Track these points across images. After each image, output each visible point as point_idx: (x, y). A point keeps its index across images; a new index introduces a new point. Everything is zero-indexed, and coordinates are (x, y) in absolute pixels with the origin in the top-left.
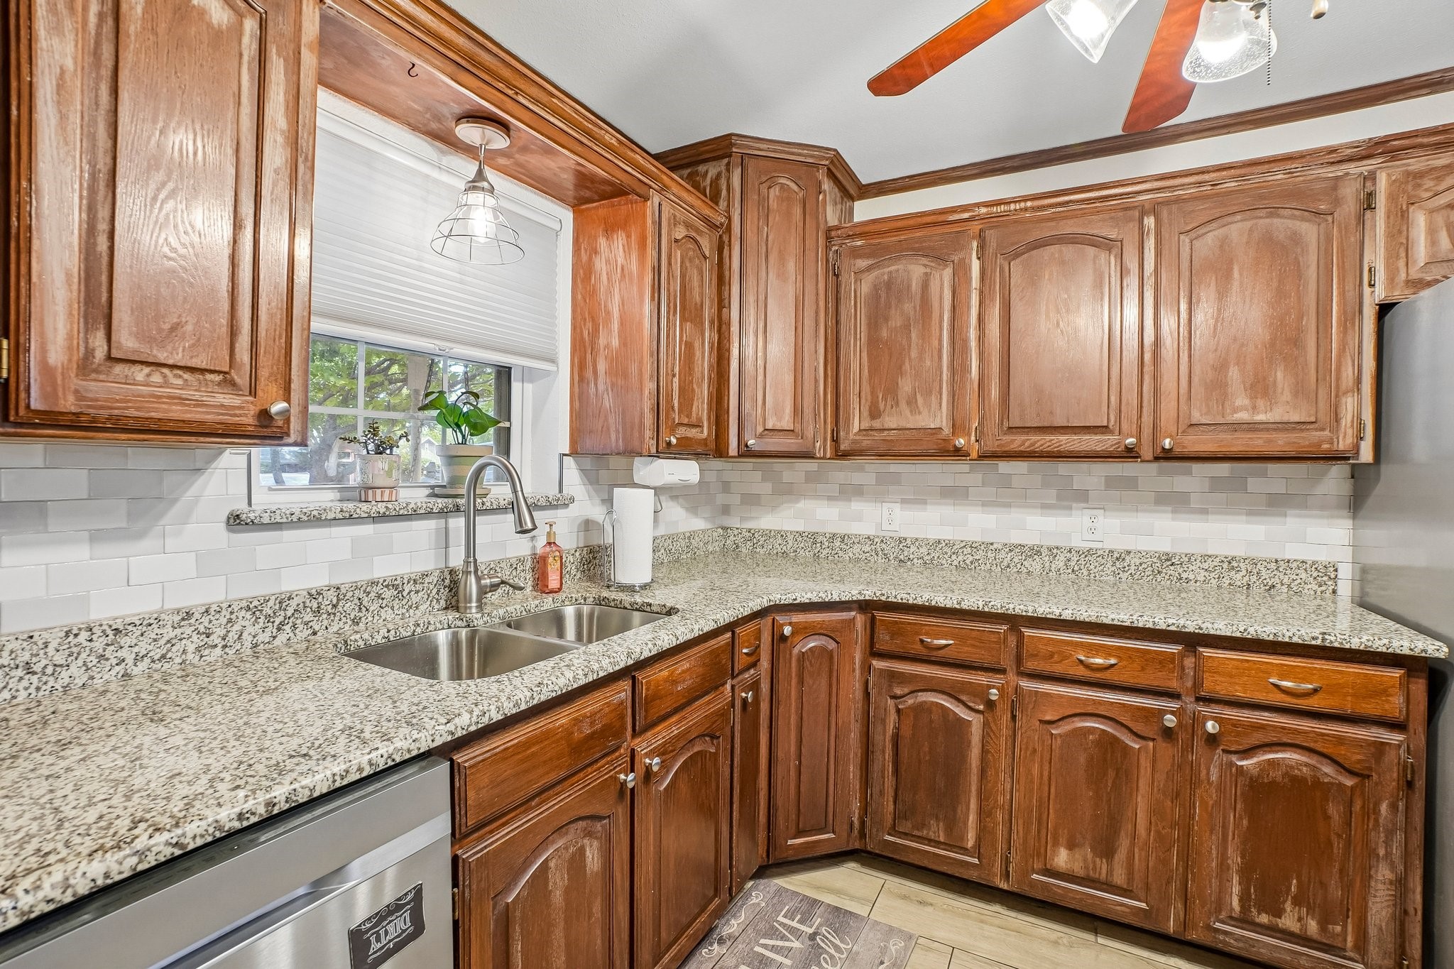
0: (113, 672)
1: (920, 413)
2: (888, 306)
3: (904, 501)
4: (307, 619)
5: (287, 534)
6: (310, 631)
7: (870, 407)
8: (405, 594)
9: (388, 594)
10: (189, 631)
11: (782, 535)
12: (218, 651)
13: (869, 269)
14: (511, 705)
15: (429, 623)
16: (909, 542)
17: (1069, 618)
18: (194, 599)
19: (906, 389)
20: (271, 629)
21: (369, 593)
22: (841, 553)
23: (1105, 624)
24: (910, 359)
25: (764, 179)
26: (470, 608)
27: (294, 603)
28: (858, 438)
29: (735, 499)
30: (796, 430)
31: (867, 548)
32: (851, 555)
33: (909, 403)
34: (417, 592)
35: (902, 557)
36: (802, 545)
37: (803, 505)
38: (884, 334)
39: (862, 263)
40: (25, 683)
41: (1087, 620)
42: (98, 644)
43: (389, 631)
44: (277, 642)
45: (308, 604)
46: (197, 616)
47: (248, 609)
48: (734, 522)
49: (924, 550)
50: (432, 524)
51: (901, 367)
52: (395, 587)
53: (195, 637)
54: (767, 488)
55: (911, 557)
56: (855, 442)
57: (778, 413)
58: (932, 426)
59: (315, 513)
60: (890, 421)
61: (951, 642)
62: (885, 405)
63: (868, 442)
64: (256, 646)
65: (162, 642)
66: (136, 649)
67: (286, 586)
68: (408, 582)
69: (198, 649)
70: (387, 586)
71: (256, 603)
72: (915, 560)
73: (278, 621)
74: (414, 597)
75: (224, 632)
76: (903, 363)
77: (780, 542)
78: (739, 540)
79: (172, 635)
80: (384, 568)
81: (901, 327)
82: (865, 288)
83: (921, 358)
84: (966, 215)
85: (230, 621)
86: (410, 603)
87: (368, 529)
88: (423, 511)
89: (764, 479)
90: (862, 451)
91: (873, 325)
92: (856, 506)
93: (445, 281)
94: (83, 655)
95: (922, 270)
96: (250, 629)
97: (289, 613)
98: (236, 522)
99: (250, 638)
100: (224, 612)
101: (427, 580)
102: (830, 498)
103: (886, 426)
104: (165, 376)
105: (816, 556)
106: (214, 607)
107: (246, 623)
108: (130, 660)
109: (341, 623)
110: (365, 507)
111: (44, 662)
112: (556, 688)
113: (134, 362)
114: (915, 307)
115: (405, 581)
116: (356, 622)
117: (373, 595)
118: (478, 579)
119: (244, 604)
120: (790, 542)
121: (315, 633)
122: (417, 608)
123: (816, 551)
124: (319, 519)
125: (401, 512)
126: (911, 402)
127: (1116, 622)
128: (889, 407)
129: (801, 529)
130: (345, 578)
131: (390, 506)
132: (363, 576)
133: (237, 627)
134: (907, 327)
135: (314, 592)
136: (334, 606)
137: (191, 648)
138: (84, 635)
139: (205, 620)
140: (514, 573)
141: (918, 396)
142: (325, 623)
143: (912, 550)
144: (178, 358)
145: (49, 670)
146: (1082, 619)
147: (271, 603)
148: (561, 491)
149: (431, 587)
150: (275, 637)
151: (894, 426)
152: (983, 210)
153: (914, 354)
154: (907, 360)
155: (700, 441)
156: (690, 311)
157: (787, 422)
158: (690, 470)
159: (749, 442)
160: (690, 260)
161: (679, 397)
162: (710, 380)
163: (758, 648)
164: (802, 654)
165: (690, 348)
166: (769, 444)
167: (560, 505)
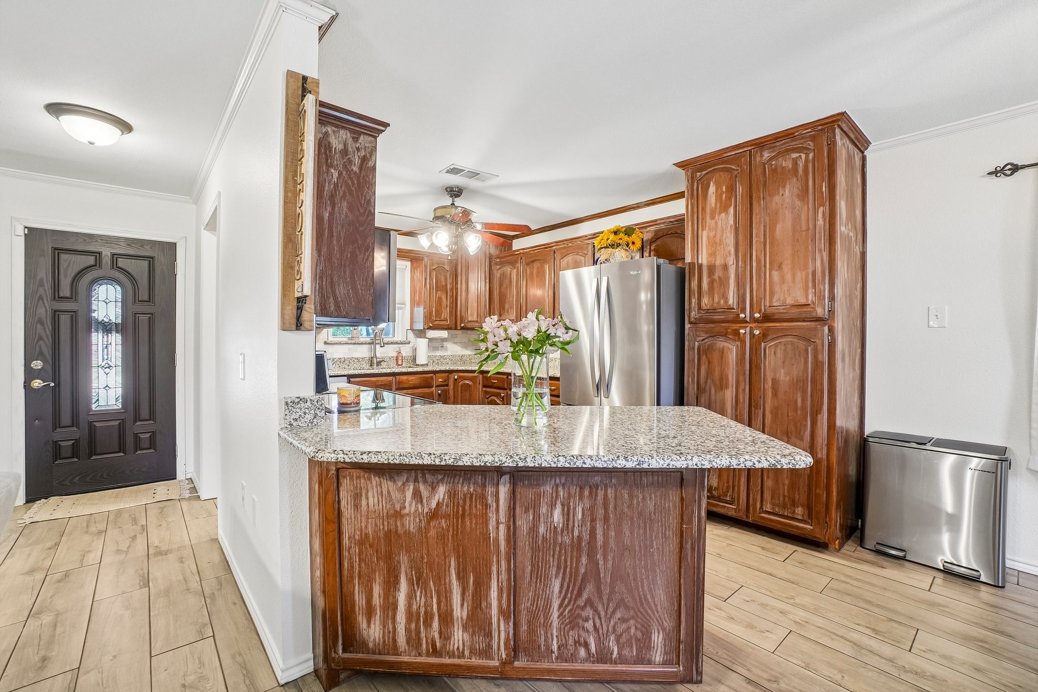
4: (338, 363)
5: (335, 346)
6: (339, 366)
8: (360, 361)
9: (356, 360)
13: (500, 269)
21: (351, 360)
26: (374, 365)
27: (336, 360)
38: (502, 290)
39: (498, 267)
45: (338, 360)
50: (367, 346)
51: (505, 301)
52: (358, 359)
57: (472, 315)
59: (344, 342)
61: (496, 381)
67: (335, 357)
73: (333, 363)
74: (362, 362)
80: (355, 355)
82: (498, 275)
84: (518, 252)
87: (352, 346)
88: (364, 343)
91: (500, 287)
95: (510, 269)
98: (326, 343)
101: (365, 358)
109: (345, 365)
110: (350, 341)
114: (508, 281)
115: (361, 358)
116: (348, 366)
118: (376, 359)
122: (363, 365)
126: (508, 311)
130: (346, 357)
131: (357, 341)
132: (350, 357)
134: (507, 288)
140: (390, 359)
148: (407, 339)
149: (366, 360)
152: (522, 251)
153: (508, 296)
154: (507, 298)
155: (445, 325)
156: (440, 288)
157: (475, 318)
158: (444, 334)
159: (462, 325)
160: (440, 273)
161: (435, 313)
162: (450, 307)
163: (447, 381)
164: (462, 385)
165: (440, 299)
166: (469, 325)
167: (406, 343)
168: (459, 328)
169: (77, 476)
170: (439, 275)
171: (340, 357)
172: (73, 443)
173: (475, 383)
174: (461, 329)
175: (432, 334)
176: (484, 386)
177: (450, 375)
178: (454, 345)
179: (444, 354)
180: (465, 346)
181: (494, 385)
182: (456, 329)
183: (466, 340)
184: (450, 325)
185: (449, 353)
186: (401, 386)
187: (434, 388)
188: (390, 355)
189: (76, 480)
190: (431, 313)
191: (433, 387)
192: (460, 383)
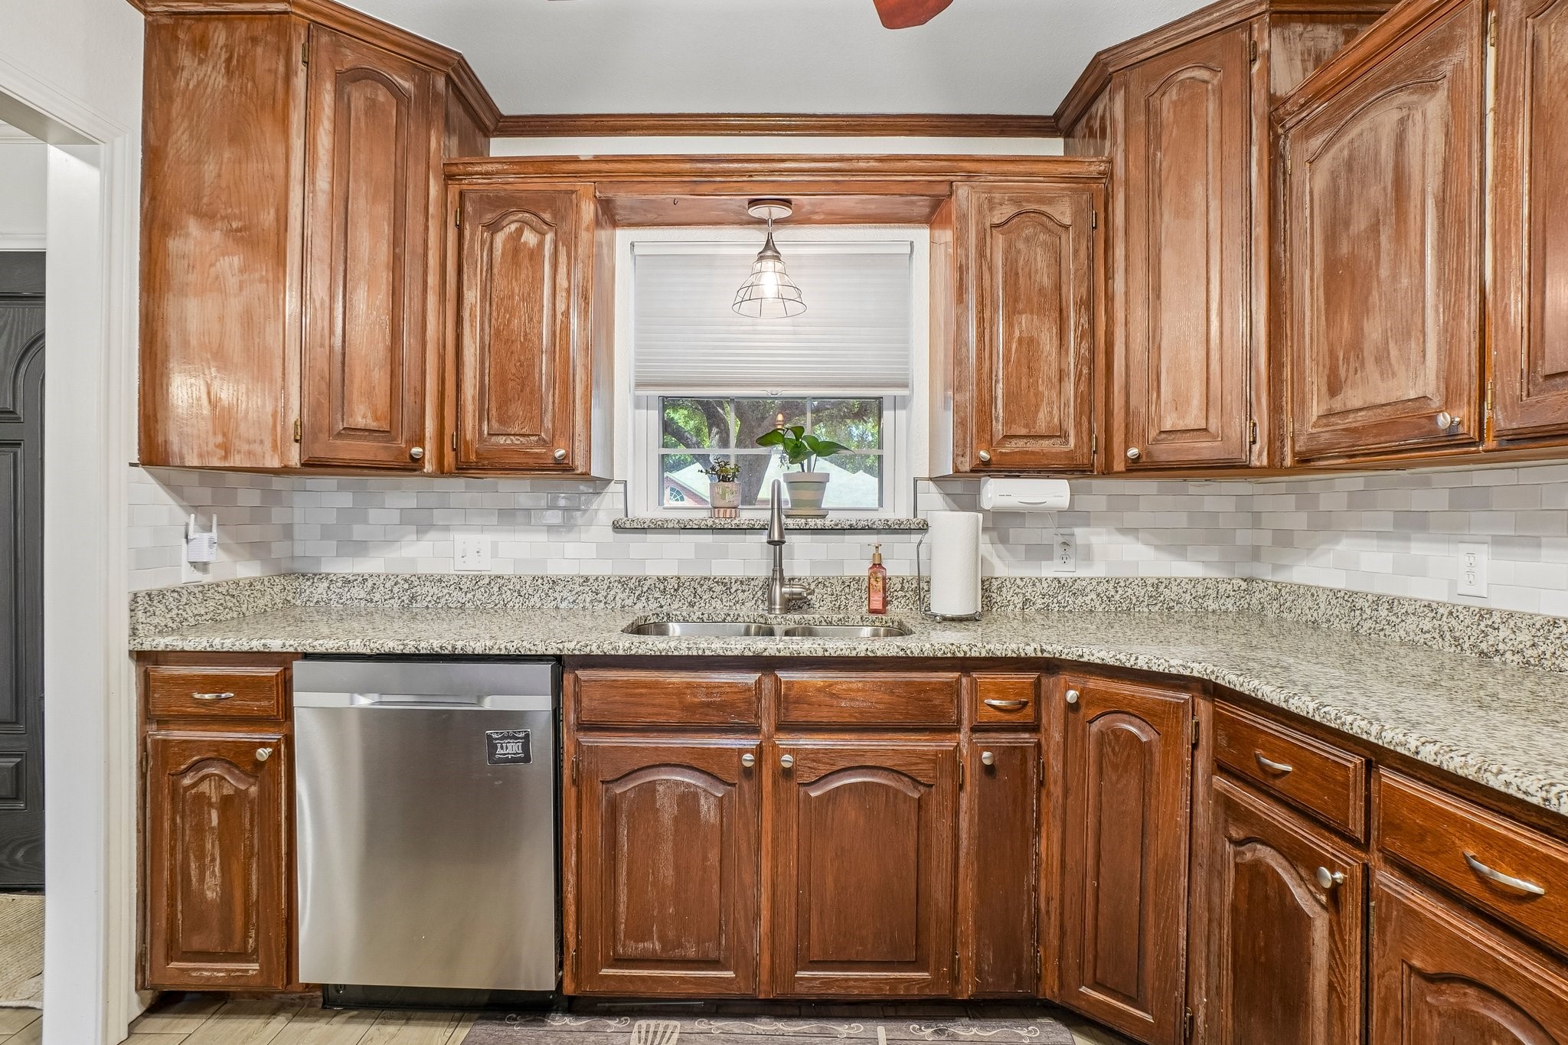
0: (552, 604)
1: (1394, 374)
2: (1349, 203)
3: (1498, 541)
4: (656, 595)
5: (651, 537)
6: (658, 605)
7: (1329, 377)
8: (733, 591)
9: (718, 588)
10: (587, 589)
11: (1312, 592)
12: (602, 604)
13: (1327, 147)
14: (610, 648)
15: (739, 615)
16: (1496, 618)
17: (1430, 760)
18: (591, 571)
19: (1374, 336)
20: (633, 598)
21: (702, 585)
22: (1388, 630)
23: (1492, 789)
24: (1379, 283)
25: (1153, 87)
26: (775, 609)
27: (648, 583)
28: (1314, 431)
29: (1265, 538)
30: (1212, 428)
31: (1427, 625)
32: (1402, 633)
33: (1378, 360)
34: (743, 591)
35: (1484, 646)
36: (1336, 612)
37: (1345, 546)
39: (1318, 142)
40: (518, 600)
41: (1460, 772)
42: (546, 587)
43: (703, 614)
44: (636, 607)
45: (657, 585)
46: (591, 581)
47: (620, 582)
48: (1264, 572)
49: (1525, 637)
51: (1367, 298)
52: (725, 584)
53: (590, 593)
54: (1298, 521)
55: (1501, 647)
56: (1312, 437)
57: (1180, 403)
58: (1412, 396)
59: (660, 523)
60: (1353, 397)
61: (1290, 768)
62: (1347, 370)
63: (1327, 436)
64: (623, 607)
65: (574, 592)
66: (562, 594)
67: (646, 571)
68: (736, 582)
69: (591, 601)
70: (717, 582)
71: (624, 579)
72: (1508, 655)
73: (637, 593)
74: (741, 596)
75: (605, 594)
76: (1369, 292)
77: (1310, 604)
78: (1265, 599)
79: (579, 590)
80: (720, 569)
81: (1365, 231)
83: (1395, 277)
85: (609, 587)
86: (737, 599)
87: (707, 538)
88: (745, 527)
89: (1299, 508)
90: (1320, 451)
91: (1331, 241)
92: (1419, 549)
93: (780, 336)
94: (540, 592)
95: (1397, 115)
96: (620, 595)
97: (645, 590)
98: (618, 525)
99: (620, 601)
100: (606, 582)
101: (753, 583)
102: (1381, 535)
103: (1349, 407)
104: (512, 440)
105: (1355, 632)
106: (601, 578)
107: (618, 591)
108: (559, 599)
109: (681, 603)
111: (525, 591)
112: (654, 649)
113: (498, 435)
114: (1385, 189)
115: (733, 581)
116: (692, 605)
117: (705, 587)
119: (618, 579)
120: (1322, 605)
121: (661, 607)
122: (743, 604)
123: (1355, 623)
124: (662, 528)
125: (726, 526)
126: (1382, 357)
127: (1512, 791)
128: (1352, 371)
129: (1336, 586)
130: (686, 573)
131: (717, 521)
132: (700, 572)
133: (612, 592)
134: (1375, 229)
135: (661, 578)
136: (675, 590)
137: (588, 600)
138: (540, 581)
139: (596, 584)
140: (847, 590)
141: (1392, 345)
142: (669, 601)
143: (1502, 635)
144: (516, 430)
145: (527, 596)
146: (1451, 768)
147: (633, 581)
148: (915, 516)
149: (757, 589)
150: (635, 604)
151: (1358, 404)
153: (1384, 272)
154: (1375, 284)
155: (1056, 455)
156: (1029, 300)
157: (1193, 419)
158: (1055, 492)
159: (1133, 452)
160: (1027, 240)
161: (1006, 406)
162: (1079, 376)
163: (1029, 710)
164: (1102, 734)
165: (1029, 344)
166: (1165, 452)
167: (909, 531)
168: (1119, 466)
169: (20, 846)
170: (1021, 245)
171: (662, 574)
172: (17, 765)
173: (1169, 739)
174: (1129, 470)
175: (997, 492)
176: (1221, 768)
177: (1048, 682)
178: (1120, 538)
179: (1076, 575)
180: (1176, 545)
181: (1278, 783)
182: (1108, 472)
183: (1182, 520)
184: (1078, 454)
185: (1098, 570)
186: (797, 715)
187: (963, 736)
188: (849, 572)
189: (19, 855)
190: (984, 408)
191: (957, 730)
192: (1095, 727)
